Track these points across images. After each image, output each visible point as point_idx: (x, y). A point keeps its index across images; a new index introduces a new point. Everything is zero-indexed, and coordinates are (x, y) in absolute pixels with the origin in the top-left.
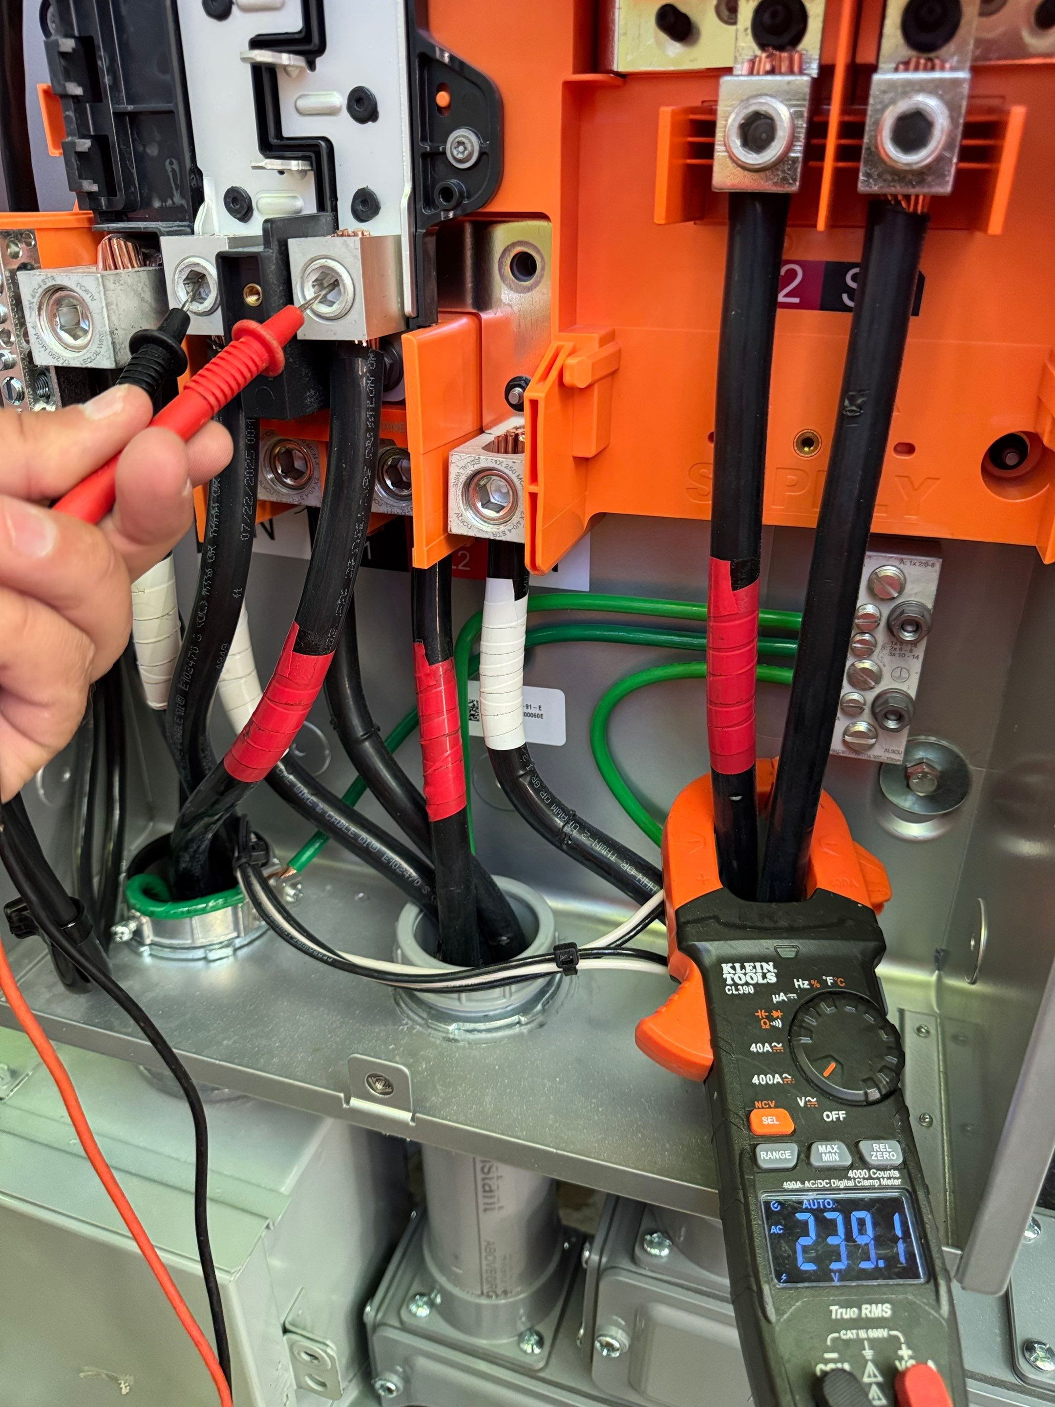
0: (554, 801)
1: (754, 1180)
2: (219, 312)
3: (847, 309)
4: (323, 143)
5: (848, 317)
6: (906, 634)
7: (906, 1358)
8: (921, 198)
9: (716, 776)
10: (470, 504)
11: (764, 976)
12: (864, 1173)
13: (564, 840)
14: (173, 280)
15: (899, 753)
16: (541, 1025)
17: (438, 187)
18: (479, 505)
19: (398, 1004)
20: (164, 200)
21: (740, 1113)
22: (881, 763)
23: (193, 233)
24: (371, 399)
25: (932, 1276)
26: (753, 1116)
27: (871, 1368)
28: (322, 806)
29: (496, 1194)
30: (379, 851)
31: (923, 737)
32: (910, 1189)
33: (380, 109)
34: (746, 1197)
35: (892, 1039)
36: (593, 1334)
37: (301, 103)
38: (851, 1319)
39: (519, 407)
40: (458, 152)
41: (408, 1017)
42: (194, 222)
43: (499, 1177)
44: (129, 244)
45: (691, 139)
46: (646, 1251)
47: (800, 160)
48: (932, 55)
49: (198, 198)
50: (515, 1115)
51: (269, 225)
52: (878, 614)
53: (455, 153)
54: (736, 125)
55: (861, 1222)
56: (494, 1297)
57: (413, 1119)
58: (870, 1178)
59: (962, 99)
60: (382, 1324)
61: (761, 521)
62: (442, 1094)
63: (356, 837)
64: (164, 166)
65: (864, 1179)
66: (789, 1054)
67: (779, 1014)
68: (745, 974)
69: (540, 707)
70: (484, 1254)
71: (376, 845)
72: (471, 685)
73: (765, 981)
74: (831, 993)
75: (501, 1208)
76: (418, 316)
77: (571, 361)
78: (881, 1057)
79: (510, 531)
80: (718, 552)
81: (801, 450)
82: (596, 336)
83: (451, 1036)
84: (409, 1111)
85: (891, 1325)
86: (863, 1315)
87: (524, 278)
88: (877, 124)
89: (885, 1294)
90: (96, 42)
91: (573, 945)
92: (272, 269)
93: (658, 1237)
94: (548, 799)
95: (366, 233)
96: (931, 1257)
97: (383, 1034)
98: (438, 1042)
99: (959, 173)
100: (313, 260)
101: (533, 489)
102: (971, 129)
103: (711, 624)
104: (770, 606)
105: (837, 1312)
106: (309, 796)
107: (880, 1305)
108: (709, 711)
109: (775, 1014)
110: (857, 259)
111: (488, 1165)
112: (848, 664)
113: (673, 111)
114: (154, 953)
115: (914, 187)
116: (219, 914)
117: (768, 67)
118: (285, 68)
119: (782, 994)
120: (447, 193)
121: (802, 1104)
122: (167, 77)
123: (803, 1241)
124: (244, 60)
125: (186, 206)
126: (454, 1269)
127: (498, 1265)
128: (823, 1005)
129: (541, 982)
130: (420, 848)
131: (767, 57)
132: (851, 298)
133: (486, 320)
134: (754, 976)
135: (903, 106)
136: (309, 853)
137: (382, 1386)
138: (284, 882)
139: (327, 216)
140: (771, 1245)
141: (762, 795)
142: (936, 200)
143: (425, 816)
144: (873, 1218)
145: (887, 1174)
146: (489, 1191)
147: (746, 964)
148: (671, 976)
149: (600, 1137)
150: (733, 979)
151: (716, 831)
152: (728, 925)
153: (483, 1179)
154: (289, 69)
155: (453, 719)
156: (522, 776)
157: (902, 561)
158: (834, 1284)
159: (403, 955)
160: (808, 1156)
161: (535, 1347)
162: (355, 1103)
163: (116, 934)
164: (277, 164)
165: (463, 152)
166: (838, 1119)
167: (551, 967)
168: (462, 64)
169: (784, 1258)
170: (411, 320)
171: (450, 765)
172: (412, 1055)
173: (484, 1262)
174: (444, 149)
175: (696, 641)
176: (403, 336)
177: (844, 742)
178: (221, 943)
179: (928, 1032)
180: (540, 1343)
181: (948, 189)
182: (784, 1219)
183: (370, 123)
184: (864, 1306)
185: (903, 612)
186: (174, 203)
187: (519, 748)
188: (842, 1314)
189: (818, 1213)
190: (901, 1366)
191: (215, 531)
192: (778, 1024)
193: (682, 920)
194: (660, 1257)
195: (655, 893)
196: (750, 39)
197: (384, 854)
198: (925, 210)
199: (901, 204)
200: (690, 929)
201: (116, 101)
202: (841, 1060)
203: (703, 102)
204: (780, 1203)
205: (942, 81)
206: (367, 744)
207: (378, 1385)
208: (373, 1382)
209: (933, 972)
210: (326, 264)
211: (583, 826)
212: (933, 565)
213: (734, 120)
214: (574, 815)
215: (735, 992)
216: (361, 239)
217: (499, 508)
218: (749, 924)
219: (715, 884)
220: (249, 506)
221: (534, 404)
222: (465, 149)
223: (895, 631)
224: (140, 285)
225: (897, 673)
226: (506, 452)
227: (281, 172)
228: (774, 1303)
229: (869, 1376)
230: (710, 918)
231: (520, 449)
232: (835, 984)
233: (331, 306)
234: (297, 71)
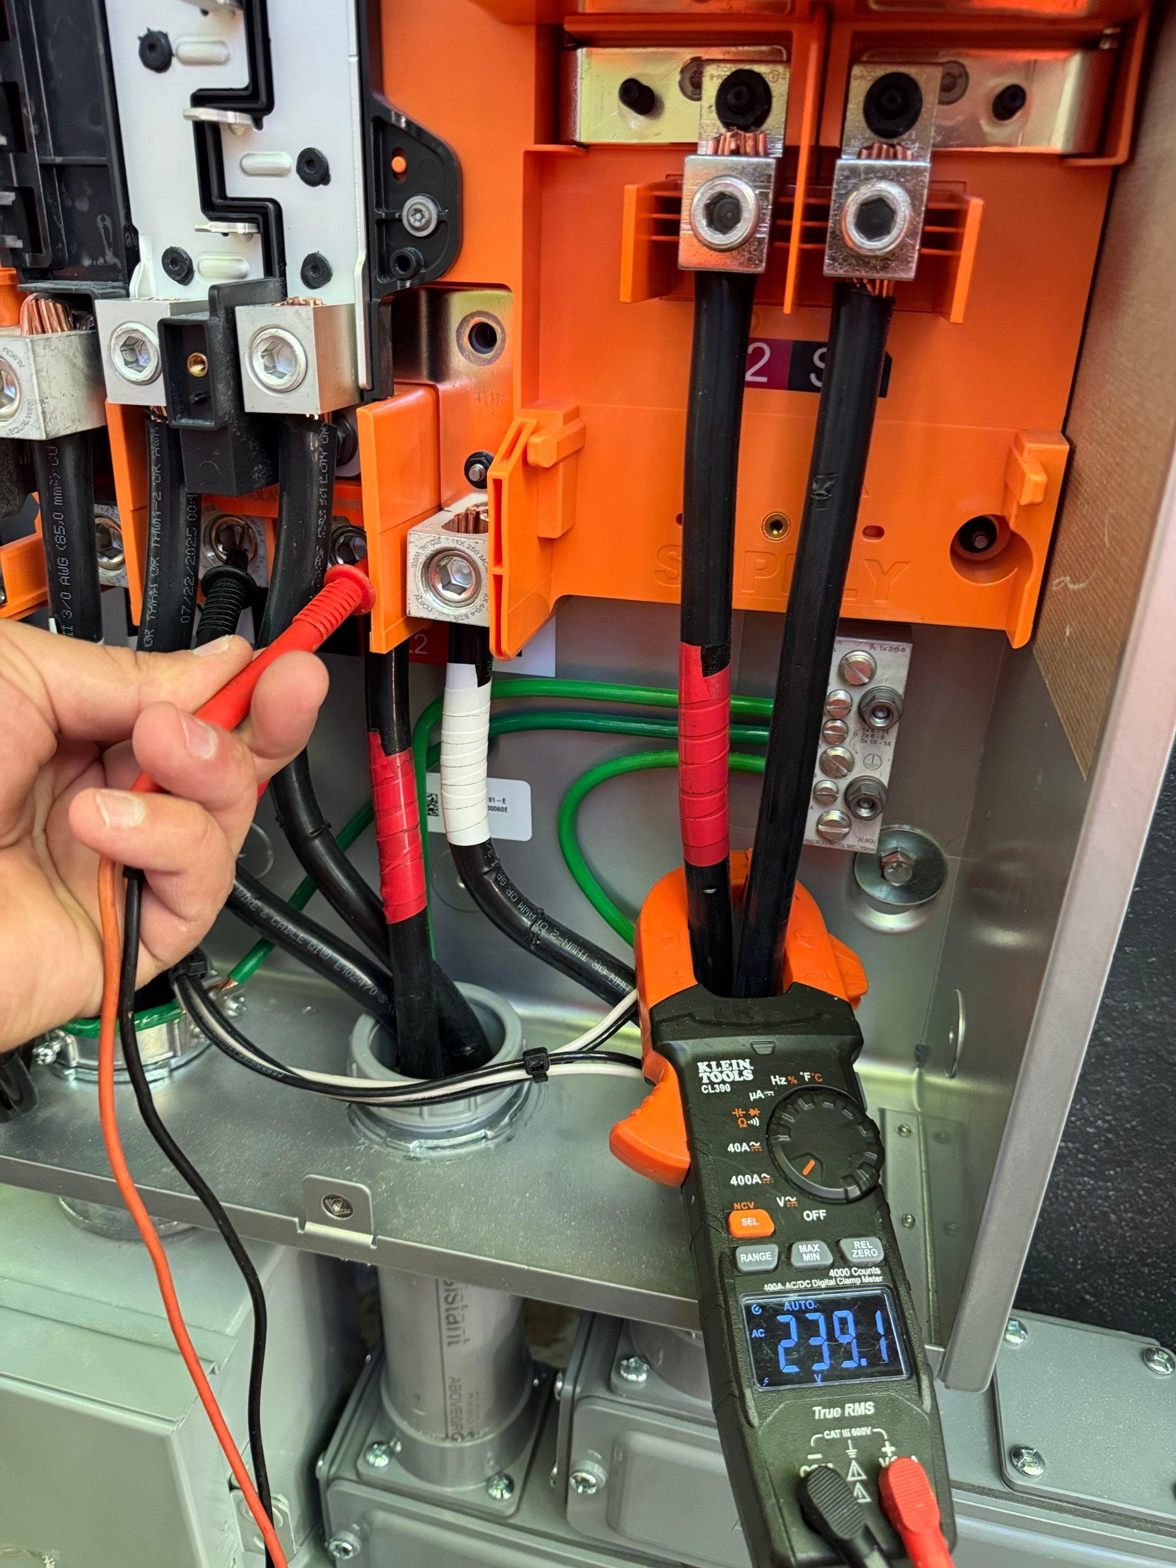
0: (521, 899)
1: (734, 1284)
2: (161, 380)
3: (817, 389)
4: (270, 205)
5: (814, 399)
6: (877, 720)
7: (890, 1455)
8: (886, 282)
9: (690, 869)
10: (431, 586)
11: (741, 1074)
12: (845, 1271)
13: (532, 940)
14: (109, 346)
15: (873, 842)
16: (509, 1139)
17: (394, 256)
18: (440, 587)
19: (353, 1123)
20: (94, 258)
21: (719, 1216)
22: (856, 853)
23: (128, 295)
24: (323, 475)
25: (914, 1371)
26: (733, 1217)
27: (855, 1466)
28: (268, 910)
29: (461, 1325)
30: (331, 959)
31: (897, 826)
32: (891, 1286)
33: (332, 172)
34: (726, 1302)
35: (872, 1135)
36: (567, 1472)
37: (247, 163)
38: (834, 1419)
39: (481, 485)
40: (416, 220)
41: (365, 1136)
42: (129, 283)
43: (465, 1307)
44: (59, 306)
45: (655, 216)
46: (622, 1377)
47: (766, 241)
48: (895, 141)
49: (133, 257)
50: (482, 1234)
51: (216, 292)
52: (849, 701)
53: (412, 220)
54: (702, 205)
55: (843, 1321)
56: (460, 1440)
57: (374, 1242)
58: (852, 1276)
59: (923, 187)
60: (336, 1478)
61: (730, 606)
62: (404, 1216)
63: (305, 943)
64: (95, 220)
65: (845, 1277)
66: (767, 1153)
67: (757, 1112)
68: (721, 1072)
69: (504, 800)
70: (448, 1393)
71: (328, 952)
72: (431, 778)
73: (742, 1079)
74: (807, 1089)
75: (468, 1340)
76: (373, 389)
77: (535, 440)
78: (861, 1153)
79: (473, 614)
80: (688, 637)
81: (770, 533)
82: (560, 414)
83: (412, 1155)
84: (370, 1233)
85: (874, 1422)
86: (846, 1414)
87: (484, 350)
88: (841, 208)
89: (868, 1392)
90: (21, 89)
91: (543, 1050)
92: (218, 338)
93: (636, 1362)
94: (514, 897)
95: (318, 302)
96: (913, 1352)
97: (338, 1155)
98: (398, 1161)
99: (922, 257)
100: (263, 329)
101: (498, 571)
102: (932, 216)
103: (683, 710)
104: (741, 692)
105: (820, 1412)
106: (253, 900)
107: (863, 1404)
108: (682, 803)
109: (752, 1112)
110: (824, 338)
111: (452, 1294)
112: (820, 751)
113: (638, 190)
114: (81, 1076)
115: (878, 272)
116: (152, 1032)
117: (733, 146)
118: (229, 125)
119: (759, 1092)
120: (404, 262)
121: (781, 1204)
122: (99, 129)
123: (785, 1343)
124: (187, 117)
125: (120, 266)
126: (417, 1411)
127: (463, 1404)
128: (800, 1101)
129: (508, 1092)
130: (375, 953)
131: (732, 136)
132: (819, 378)
133: (443, 391)
134: (730, 1074)
135: (865, 192)
136: (252, 963)
137: (337, 1547)
138: (226, 995)
139: (274, 282)
140: (753, 1349)
141: (737, 888)
142: (900, 285)
143: (381, 918)
144: (855, 1316)
145: (868, 1271)
146: (453, 1322)
147: (722, 1062)
148: (646, 1078)
149: (573, 1252)
150: (709, 1078)
151: (690, 927)
152: (702, 1022)
153: (447, 1310)
154: (234, 127)
155: (411, 814)
156: (486, 873)
157: (872, 646)
158: (816, 1385)
159: (359, 1068)
160: (789, 1258)
161: (504, 1491)
162: (311, 1227)
163: (38, 1055)
164: (223, 226)
165: (420, 220)
166: (818, 1218)
167: (520, 1074)
168: (420, 130)
169: (766, 1361)
170: (365, 394)
171: (409, 863)
172: (370, 1175)
173: (449, 1402)
174: (400, 216)
175: (666, 729)
176: (359, 410)
177: (818, 831)
178: (156, 1063)
179: (909, 1131)
180: (510, 1487)
181: (911, 275)
182: (766, 1322)
183: (321, 186)
184: (847, 1406)
185: (874, 698)
186: (105, 261)
187: (483, 845)
188: (825, 1414)
189: (799, 1314)
190: (884, 1463)
191: (152, 614)
192: (756, 1122)
193: (657, 1019)
194: (637, 1382)
195: (628, 993)
196: (714, 115)
197: (335, 962)
198: (891, 294)
199: (866, 288)
200: (664, 1028)
201: (43, 151)
202: (820, 1157)
203: (668, 176)
204: (762, 1307)
205: (905, 168)
206: (317, 842)
207: (332, 1547)
208: (326, 1544)
209: (913, 1069)
210: (277, 334)
211: (552, 925)
212: (903, 650)
213: (699, 200)
214: (543, 914)
215: (711, 1091)
216: (314, 309)
217: (462, 590)
218: (725, 1021)
219: (690, 981)
220: (189, 586)
221: (498, 483)
222: (423, 216)
223: (866, 717)
224: (72, 351)
225: (869, 761)
226: (467, 531)
227: (225, 234)
228: (756, 1406)
229: (853, 1475)
230: (684, 1016)
231: (482, 528)
232: (812, 1078)
233: (281, 378)
234: (243, 129)
